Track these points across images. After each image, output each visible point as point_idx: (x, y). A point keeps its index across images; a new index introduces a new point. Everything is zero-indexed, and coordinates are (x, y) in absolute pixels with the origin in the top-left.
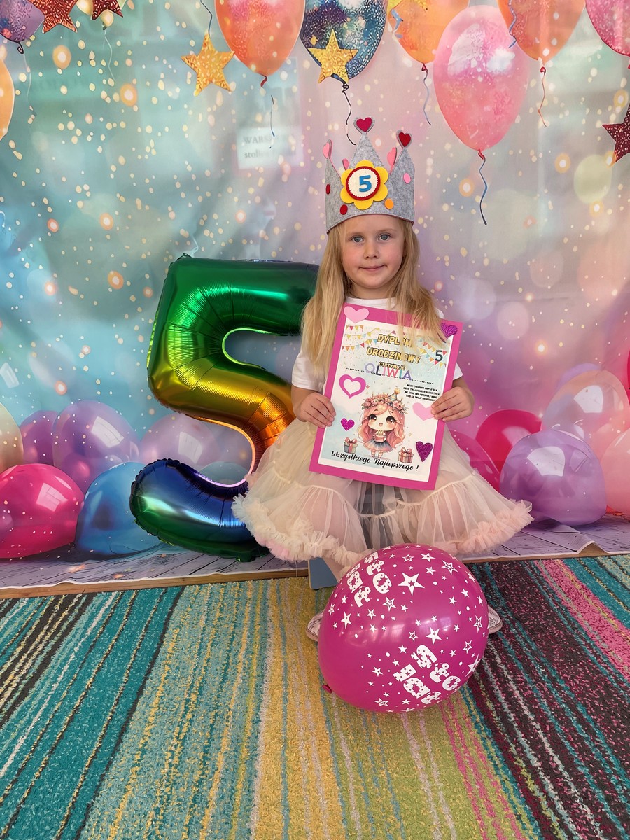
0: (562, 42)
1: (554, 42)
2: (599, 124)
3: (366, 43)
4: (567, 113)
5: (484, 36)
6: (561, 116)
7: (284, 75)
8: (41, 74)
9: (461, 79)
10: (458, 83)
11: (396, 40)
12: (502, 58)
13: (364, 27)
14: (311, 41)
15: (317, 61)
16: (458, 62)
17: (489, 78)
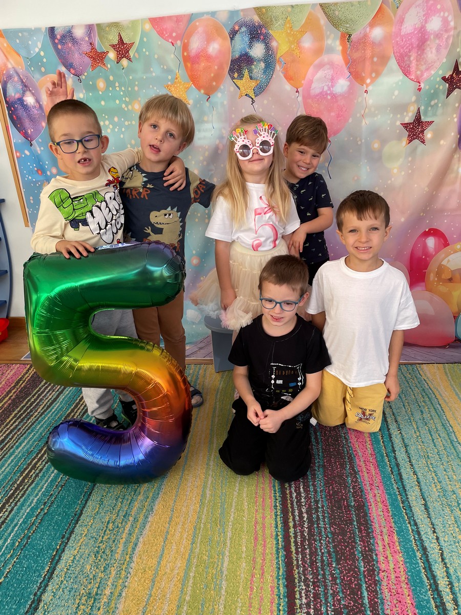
0: (378, 74)
1: (374, 75)
2: (398, 123)
3: (265, 77)
4: (379, 117)
5: (332, 72)
6: (375, 119)
7: (219, 95)
8: (91, 94)
9: (318, 98)
10: (316, 100)
11: (282, 75)
12: (342, 85)
13: (263, 67)
14: (234, 76)
15: (238, 87)
16: (316, 88)
17: (334, 96)
